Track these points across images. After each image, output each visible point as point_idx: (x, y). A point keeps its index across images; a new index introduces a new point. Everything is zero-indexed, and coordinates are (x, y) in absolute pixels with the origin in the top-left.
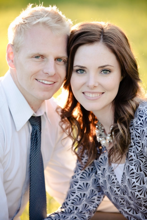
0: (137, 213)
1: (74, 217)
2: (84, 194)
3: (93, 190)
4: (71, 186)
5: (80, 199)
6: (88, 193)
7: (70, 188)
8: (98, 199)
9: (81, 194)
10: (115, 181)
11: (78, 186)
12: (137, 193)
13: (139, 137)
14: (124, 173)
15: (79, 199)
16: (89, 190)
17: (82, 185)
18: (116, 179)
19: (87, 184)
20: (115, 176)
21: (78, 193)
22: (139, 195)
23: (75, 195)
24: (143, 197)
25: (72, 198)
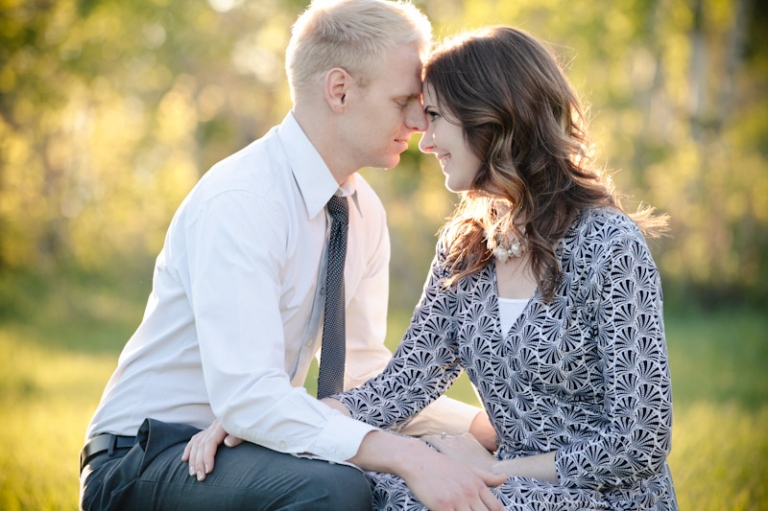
0: (510, 398)
1: (390, 406)
2: (419, 373)
3: (445, 349)
4: (397, 354)
5: (409, 380)
6: (425, 371)
7: (395, 357)
8: (442, 384)
9: (421, 353)
10: (495, 328)
11: (410, 355)
12: (535, 353)
13: (587, 256)
14: (522, 316)
15: (407, 379)
16: (438, 349)
17: (418, 355)
18: (498, 325)
19: (428, 354)
20: (498, 319)
21: (407, 369)
22: (538, 357)
23: (401, 370)
24: (544, 363)
25: (395, 374)
